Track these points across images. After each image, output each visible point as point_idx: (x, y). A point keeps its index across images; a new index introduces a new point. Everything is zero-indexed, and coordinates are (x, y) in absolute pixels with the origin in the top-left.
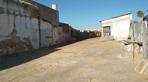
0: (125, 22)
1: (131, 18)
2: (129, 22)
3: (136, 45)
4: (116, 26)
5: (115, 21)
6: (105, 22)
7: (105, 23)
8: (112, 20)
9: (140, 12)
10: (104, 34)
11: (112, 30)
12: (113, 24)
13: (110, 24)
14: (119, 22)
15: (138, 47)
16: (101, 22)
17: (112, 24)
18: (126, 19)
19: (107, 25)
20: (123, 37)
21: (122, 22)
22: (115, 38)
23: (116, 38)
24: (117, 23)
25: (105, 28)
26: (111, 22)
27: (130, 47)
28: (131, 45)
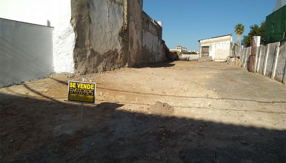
0: (225, 43)
1: (231, 40)
2: (228, 43)
3: (237, 58)
4: (216, 47)
5: (215, 41)
6: (204, 41)
7: (204, 43)
8: (211, 40)
9: (239, 25)
10: (202, 55)
11: (211, 51)
12: (213, 44)
13: (209, 44)
14: (218, 43)
15: (237, 59)
16: (199, 41)
17: (211, 44)
18: (225, 40)
19: (206, 44)
20: (221, 58)
21: (222, 42)
22: (213, 58)
23: (215, 59)
24: (217, 43)
25: (204, 48)
26: (210, 42)
27: (233, 59)
28: (234, 58)
